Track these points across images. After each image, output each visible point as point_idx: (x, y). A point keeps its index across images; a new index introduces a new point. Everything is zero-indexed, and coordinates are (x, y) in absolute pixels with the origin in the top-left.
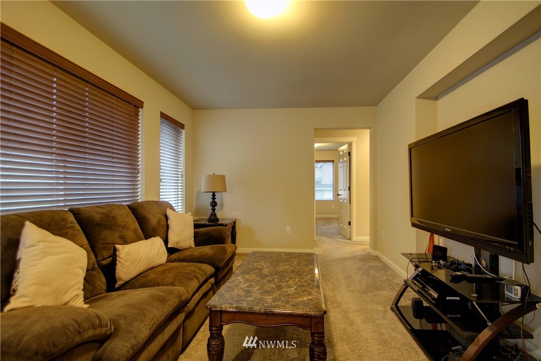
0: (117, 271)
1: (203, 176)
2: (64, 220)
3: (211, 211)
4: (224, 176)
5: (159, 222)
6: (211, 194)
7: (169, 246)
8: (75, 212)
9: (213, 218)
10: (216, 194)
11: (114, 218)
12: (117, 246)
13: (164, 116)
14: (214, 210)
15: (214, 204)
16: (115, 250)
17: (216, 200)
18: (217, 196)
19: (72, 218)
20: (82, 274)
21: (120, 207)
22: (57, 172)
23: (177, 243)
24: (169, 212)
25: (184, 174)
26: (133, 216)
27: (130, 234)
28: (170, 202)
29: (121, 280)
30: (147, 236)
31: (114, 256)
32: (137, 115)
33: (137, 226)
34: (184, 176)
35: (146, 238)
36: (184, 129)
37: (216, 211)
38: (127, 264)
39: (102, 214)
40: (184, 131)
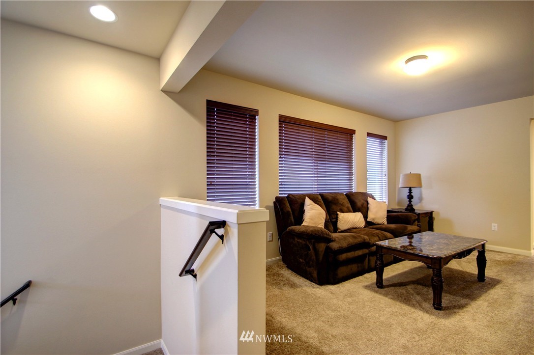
0: (338, 224)
1: (401, 175)
2: (318, 198)
3: (408, 203)
4: (420, 175)
5: (362, 205)
6: (408, 189)
7: (368, 220)
8: (321, 195)
9: (409, 208)
10: (412, 189)
11: (337, 199)
12: (338, 213)
13: (369, 135)
14: (410, 201)
15: (410, 197)
16: (337, 214)
17: (412, 194)
18: (413, 190)
19: (320, 198)
20: (324, 221)
21: (341, 194)
22: (314, 177)
23: (373, 219)
24: (370, 200)
25: (387, 173)
26: (347, 200)
27: (345, 209)
28: (373, 195)
29: (339, 229)
30: (355, 211)
31: (337, 218)
32: (352, 139)
33: (350, 206)
34: (387, 175)
35: (354, 212)
36: (386, 139)
37: (412, 203)
38: (342, 222)
39: (332, 197)
40: (386, 141)
